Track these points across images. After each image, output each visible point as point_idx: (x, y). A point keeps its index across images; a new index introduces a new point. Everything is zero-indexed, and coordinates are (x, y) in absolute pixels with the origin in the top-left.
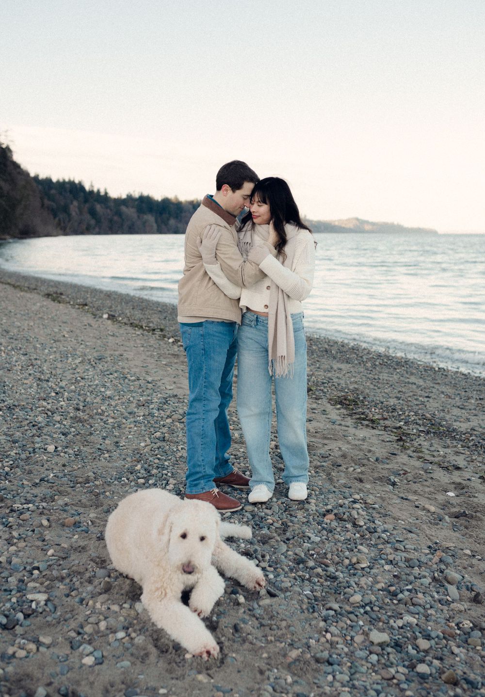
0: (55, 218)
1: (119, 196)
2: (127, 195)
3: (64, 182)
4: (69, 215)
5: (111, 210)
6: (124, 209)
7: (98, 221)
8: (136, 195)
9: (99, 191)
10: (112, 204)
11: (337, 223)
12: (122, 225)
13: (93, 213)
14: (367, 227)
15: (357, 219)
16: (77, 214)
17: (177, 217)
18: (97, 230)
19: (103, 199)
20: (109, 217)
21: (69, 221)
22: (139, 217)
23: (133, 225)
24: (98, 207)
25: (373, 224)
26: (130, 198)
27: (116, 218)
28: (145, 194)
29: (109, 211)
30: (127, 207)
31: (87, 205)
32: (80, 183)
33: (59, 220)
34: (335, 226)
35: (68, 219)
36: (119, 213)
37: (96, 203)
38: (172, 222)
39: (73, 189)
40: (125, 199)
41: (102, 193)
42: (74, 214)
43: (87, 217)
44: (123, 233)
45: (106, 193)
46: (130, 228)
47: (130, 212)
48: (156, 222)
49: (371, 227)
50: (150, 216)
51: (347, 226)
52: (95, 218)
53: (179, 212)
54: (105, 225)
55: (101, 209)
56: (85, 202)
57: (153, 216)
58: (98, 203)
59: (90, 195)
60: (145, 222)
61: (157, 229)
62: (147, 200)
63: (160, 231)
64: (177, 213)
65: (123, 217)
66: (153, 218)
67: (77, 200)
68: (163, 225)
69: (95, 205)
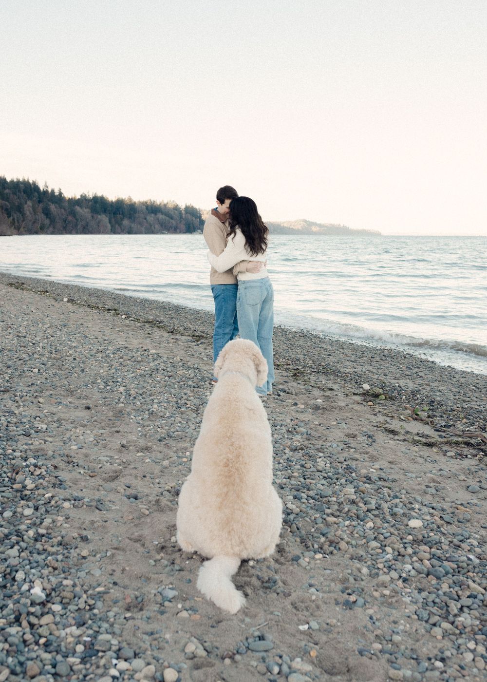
0: (9, 217)
1: (73, 196)
2: (81, 196)
3: (18, 182)
4: (23, 215)
5: (65, 210)
6: (78, 208)
7: (53, 221)
8: (91, 196)
9: (53, 191)
10: (66, 204)
11: (285, 225)
12: (76, 225)
13: (47, 213)
14: (314, 229)
15: (305, 221)
16: (31, 214)
17: (130, 218)
18: (51, 229)
19: (57, 199)
20: (64, 217)
21: (23, 221)
22: (93, 217)
23: (87, 226)
24: (53, 207)
25: (320, 226)
26: (84, 198)
27: (70, 218)
28: (99, 195)
29: (63, 210)
30: (81, 207)
31: (41, 205)
32: (34, 183)
33: (13, 219)
34: (284, 228)
35: (22, 219)
36: (73, 213)
37: (50, 203)
38: (126, 222)
39: (28, 190)
40: (79, 199)
41: (57, 193)
42: (28, 213)
43: (41, 216)
44: (77, 233)
45: (61, 194)
46: (84, 228)
47: (84, 212)
48: (110, 222)
49: (318, 229)
50: (104, 216)
51: (296, 228)
52: (49, 218)
53: (132, 212)
54: (59, 225)
55: (55, 209)
56: (40, 202)
57: (107, 216)
58: (53, 203)
59: (44, 194)
60: (99, 222)
61: (111, 230)
62: (101, 200)
63: (113, 231)
64: (130, 214)
65: (78, 217)
66: (107, 219)
67: (31, 200)
68: (117, 226)
69: (49, 205)
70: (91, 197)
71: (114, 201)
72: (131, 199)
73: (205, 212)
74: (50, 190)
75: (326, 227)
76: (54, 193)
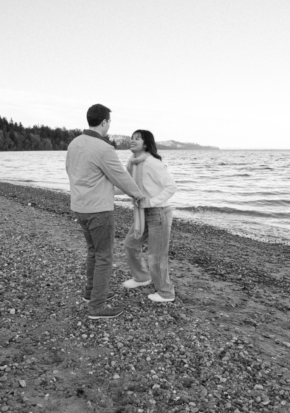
1: (29, 127)
5: (24, 135)
6: (32, 135)
7: (16, 143)
9: (16, 124)
10: (25, 132)
11: (161, 144)
12: (31, 145)
13: (12, 137)
14: (179, 146)
15: (173, 141)
16: (3, 138)
17: (64, 140)
18: (15, 148)
19: (19, 128)
20: (23, 140)
22: (41, 140)
23: (38, 145)
24: (16, 134)
25: (182, 144)
26: (35, 128)
27: (27, 141)
28: (45, 126)
29: (22, 136)
30: (34, 134)
31: (9, 133)
32: (4, 119)
36: (29, 138)
37: (14, 132)
38: (62, 143)
40: (32, 129)
41: (18, 125)
43: (9, 139)
44: (32, 150)
45: (21, 125)
46: (36, 147)
47: (36, 137)
48: (52, 143)
49: (181, 146)
50: (48, 139)
51: (167, 145)
52: (14, 141)
53: (66, 137)
54: (20, 144)
55: (17, 135)
56: (8, 131)
57: (50, 139)
58: (16, 131)
59: (10, 126)
60: (45, 143)
61: (53, 148)
62: (46, 129)
63: (54, 149)
64: (65, 138)
65: (32, 140)
66: (50, 141)
67: (2, 129)
68: (56, 145)
69: (14, 133)
70: (40, 127)
71: (54, 130)
72: (65, 128)
73: (111, 136)
74: (14, 123)
75: (186, 144)
76: (17, 125)
